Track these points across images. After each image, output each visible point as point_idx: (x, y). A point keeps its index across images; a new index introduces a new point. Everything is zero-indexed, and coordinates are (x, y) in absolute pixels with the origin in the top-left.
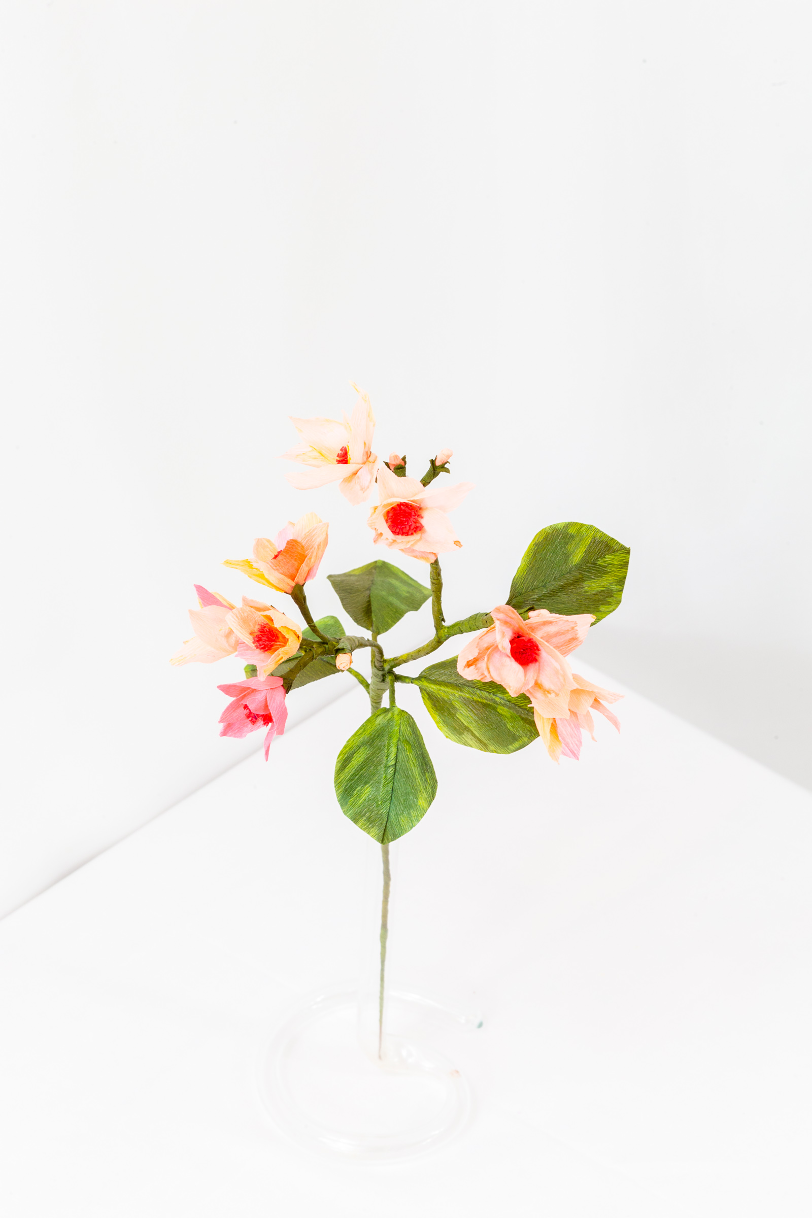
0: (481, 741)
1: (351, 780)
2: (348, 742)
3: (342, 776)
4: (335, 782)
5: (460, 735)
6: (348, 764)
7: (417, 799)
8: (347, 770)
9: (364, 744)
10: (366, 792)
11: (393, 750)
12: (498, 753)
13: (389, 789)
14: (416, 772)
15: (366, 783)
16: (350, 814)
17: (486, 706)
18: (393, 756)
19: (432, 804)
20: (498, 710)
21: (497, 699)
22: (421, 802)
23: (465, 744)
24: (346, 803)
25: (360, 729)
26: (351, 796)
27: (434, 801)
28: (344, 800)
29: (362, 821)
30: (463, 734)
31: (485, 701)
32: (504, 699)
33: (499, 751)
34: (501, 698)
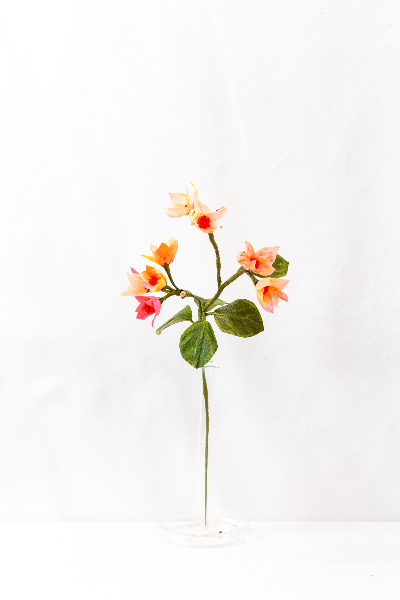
0: (235, 332)
1: (186, 344)
2: (185, 331)
3: (183, 343)
4: (180, 345)
5: (227, 330)
6: (185, 339)
7: (210, 351)
8: (184, 341)
9: (191, 332)
10: (191, 349)
11: (202, 334)
12: (241, 337)
13: (200, 348)
14: (210, 342)
15: (191, 346)
16: (185, 358)
17: (237, 320)
18: (202, 336)
19: (215, 353)
20: (242, 322)
21: (242, 318)
22: (211, 353)
23: (229, 333)
24: (184, 353)
25: (190, 327)
26: (185, 351)
27: (216, 352)
28: (183, 352)
29: (189, 360)
30: (228, 330)
31: (237, 319)
32: (244, 319)
33: (242, 336)
34: (243, 318)
